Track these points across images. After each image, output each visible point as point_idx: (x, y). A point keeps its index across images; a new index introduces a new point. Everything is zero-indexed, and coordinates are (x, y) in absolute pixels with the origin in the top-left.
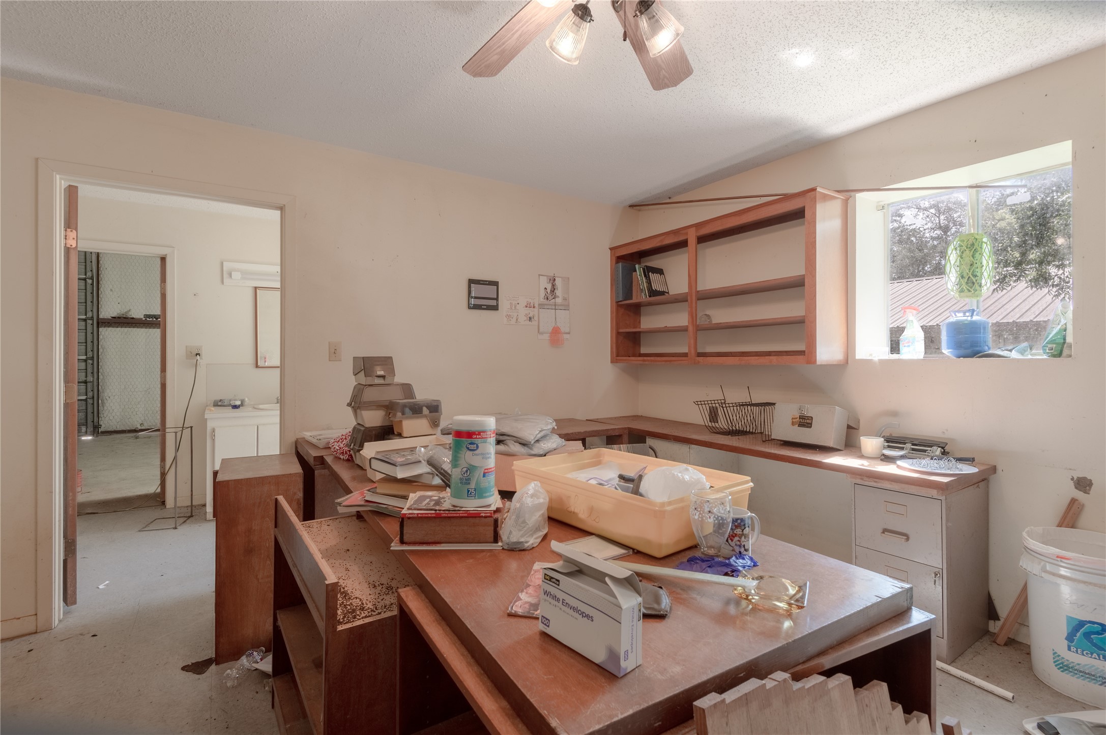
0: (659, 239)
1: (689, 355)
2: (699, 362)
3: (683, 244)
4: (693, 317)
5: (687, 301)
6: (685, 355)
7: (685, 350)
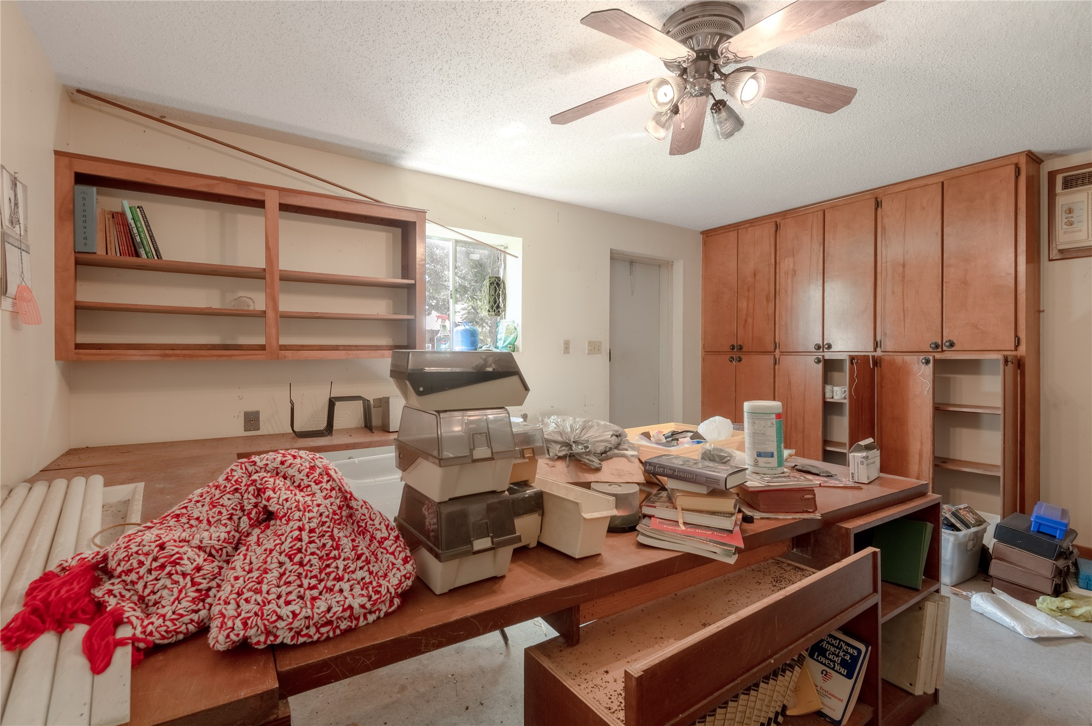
0: (203, 181)
1: (267, 348)
2: (285, 357)
3: (259, 204)
4: (273, 300)
5: (264, 278)
6: (262, 348)
7: (261, 341)
